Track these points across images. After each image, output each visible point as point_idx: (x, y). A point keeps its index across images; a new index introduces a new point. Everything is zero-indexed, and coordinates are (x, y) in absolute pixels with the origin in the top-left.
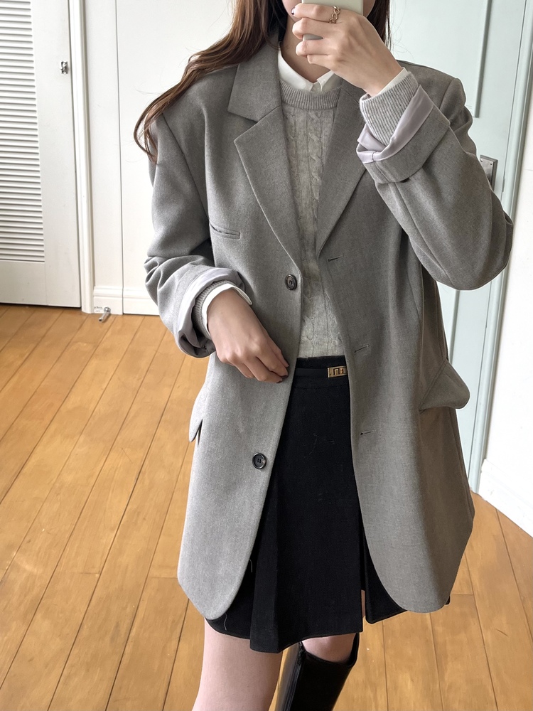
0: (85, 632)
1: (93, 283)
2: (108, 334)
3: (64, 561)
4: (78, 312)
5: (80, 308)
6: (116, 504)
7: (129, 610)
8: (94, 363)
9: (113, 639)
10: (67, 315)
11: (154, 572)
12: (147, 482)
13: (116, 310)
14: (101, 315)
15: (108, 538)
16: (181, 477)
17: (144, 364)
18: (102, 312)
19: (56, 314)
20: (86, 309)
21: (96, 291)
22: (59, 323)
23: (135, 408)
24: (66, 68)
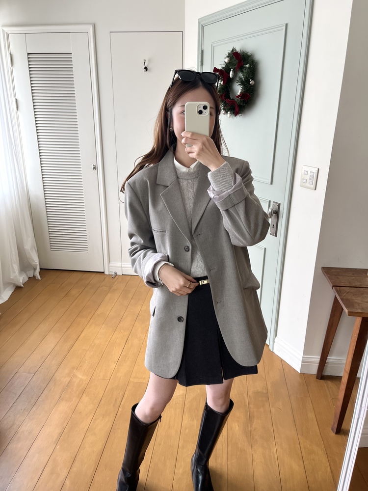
0: (103, 402)
1: (109, 261)
2: (116, 282)
3: (95, 374)
4: (103, 274)
5: (104, 272)
6: (116, 353)
7: (121, 394)
8: (109, 295)
9: (114, 405)
10: (98, 275)
11: (132, 380)
12: (130, 344)
13: (119, 273)
14: (113, 275)
15: (113, 366)
16: (144, 342)
17: (130, 295)
18: (113, 274)
19: (94, 275)
20: (107, 273)
21: (110, 265)
22: (95, 279)
23: (126, 313)
24: (95, 167)
